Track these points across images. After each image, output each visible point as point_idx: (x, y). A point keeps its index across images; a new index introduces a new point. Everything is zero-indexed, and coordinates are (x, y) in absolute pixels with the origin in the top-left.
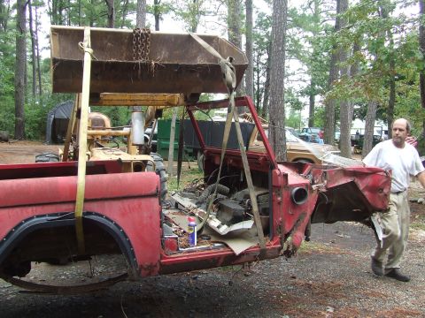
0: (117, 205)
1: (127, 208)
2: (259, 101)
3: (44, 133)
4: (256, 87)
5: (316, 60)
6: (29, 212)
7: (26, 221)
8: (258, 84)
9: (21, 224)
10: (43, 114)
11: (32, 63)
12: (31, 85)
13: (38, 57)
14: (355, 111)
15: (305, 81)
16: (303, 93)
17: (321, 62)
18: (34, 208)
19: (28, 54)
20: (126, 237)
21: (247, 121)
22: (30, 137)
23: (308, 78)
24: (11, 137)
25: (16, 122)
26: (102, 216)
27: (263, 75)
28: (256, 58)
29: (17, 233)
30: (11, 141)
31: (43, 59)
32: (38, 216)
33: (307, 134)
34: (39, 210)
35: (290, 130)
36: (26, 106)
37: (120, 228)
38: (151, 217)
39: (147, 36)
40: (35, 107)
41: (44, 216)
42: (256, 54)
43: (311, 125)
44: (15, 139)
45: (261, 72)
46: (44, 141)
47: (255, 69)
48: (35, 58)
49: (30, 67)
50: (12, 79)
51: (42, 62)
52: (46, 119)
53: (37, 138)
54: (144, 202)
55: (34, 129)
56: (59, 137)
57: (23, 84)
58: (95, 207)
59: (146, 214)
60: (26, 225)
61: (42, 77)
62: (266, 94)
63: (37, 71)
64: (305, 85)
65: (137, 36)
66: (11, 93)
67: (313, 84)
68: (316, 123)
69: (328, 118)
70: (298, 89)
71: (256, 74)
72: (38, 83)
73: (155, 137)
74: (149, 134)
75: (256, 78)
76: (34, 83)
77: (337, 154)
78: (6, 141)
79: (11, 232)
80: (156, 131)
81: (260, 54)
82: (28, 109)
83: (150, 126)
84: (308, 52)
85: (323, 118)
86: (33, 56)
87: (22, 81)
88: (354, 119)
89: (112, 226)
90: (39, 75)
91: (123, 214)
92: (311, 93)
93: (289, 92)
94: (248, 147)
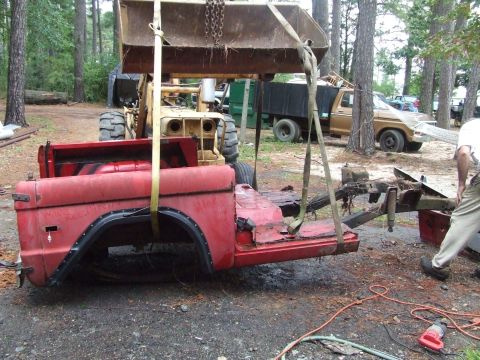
0: (191, 200)
1: (202, 204)
2: (346, 63)
3: (105, 95)
4: (344, 47)
5: (415, 15)
6: (107, 207)
7: (104, 216)
8: (346, 43)
9: (99, 220)
10: (105, 74)
11: (92, 17)
12: (91, 42)
13: (99, 11)
14: (458, 77)
15: (401, 41)
16: (397, 55)
17: (421, 18)
18: (111, 204)
19: (87, 6)
20: (201, 231)
21: (330, 84)
22: (89, 100)
23: (406, 37)
24: (70, 99)
25: (75, 82)
26: (176, 211)
27: (353, 33)
28: (345, 13)
29: (95, 228)
30: (70, 103)
31: (103, 12)
32: (115, 212)
33: (400, 102)
34: (115, 206)
35: (379, 96)
36: (86, 65)
37: (194, 223)
38: (225, 212)
39: (221, 8)
40: (95, 66)
41: (120, 211)
42: (345, 8)
43: (406, 92)
44: (74, 101)
45: (350, 30)
46: (105, 104)
47: (342, 26)
48: (95, 11)
49: (89, 21)
50: (71, 35)
51: (102, 16)
52: (108, 80)
53: (98, 101)
54: (218, 197)
55: (94, 90)
56: (121, 100)
57: (82, 40)
58: (169, 202)
59: (220, 210)
60: (104, 221)
61: (103, 33)
62: (354, 56)
63: (97, 26)
64: (401, 46)
65: (210, 8)
66: (69, 50)
67: (410, 44)
68: (411, 90)
69: (425, 84)
70: (392, 50)
71: (344, 31)
72: (98, 40)
73: (226, 101)
74: (219, 98)
75: (344, 36)
76: (94, 40)
77: (432, 124)
78: (65, 103)
79: (89, 228)
80: (228, 94)
81: (350, 9)
82: (87, 68)
83: (222, 89)
84: (406, 6)
85: (419, 84)
86: (92, 9)
87: (82, 37)
88: (457, 85)
89: (185, 220)
90: (100, 31)
91: (198, 210)
92: (408, 54)
93: (382, 53)
94: (330, 113)
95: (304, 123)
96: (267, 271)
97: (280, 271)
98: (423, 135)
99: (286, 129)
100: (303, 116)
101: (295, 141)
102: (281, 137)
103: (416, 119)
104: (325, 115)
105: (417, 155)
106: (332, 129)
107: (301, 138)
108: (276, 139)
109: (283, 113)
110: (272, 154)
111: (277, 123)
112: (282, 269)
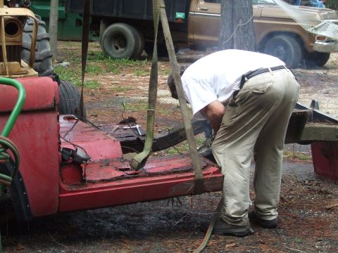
94: (187, 11)
95: (146, 28)
96: (107, 217)
97: (123, 216)
98: (329, 40)
99: (119, 39)
100: (145, 17)
101: (135, 56)
102: (114, 52)
103: (318, 17)
104: (180, 15)
105: (320, 72)
106: (191, 37)
107: (144, 53)
108: (106, 55)
109: (114, 14)
110: (100, 77)
111: (106, 31)
112: (125, 214)
